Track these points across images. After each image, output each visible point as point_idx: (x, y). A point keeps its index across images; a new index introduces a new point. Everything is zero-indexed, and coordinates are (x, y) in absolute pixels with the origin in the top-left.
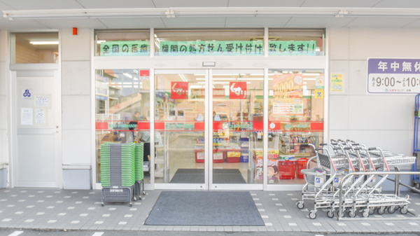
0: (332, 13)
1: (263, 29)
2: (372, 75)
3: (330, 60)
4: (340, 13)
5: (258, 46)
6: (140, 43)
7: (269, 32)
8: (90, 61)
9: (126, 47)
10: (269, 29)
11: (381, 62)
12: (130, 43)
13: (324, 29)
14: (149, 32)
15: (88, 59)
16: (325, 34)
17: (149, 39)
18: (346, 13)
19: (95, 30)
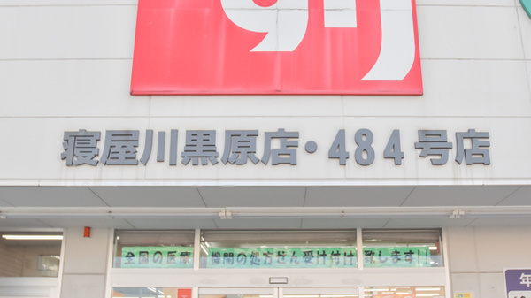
0: (445, 213)
1: (355, 230)
2: (513, 294)
3: (451, 273)
4: (454, 213)
5: (348, 253)
6: (180, 250)
7: (363, 233)
8: (105, 274)
9: (158, 255)
10: (363, 230)
11: (523, 275)
12: (165, 249)
13: (441, 229)
14: (193, 235)
15: (103, 272)
16: (441, 236)
17: (193, 244)
18: (462, 213)
19: (116, 230)
